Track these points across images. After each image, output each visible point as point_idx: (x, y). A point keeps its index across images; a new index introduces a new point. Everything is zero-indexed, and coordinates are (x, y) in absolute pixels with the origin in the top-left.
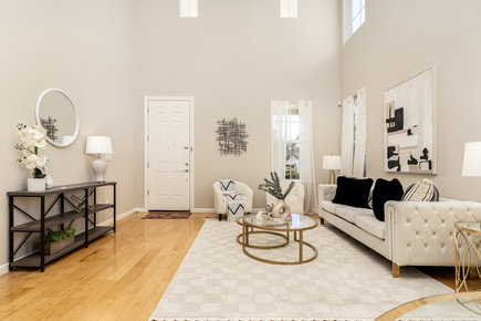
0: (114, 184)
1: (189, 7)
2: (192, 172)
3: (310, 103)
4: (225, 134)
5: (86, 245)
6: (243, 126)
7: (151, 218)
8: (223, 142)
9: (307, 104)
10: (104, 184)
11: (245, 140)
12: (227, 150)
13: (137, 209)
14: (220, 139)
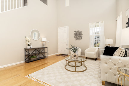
0: (47, 48)
1: (67, 4)
2: (68, 45)
3: (104, 22)
4: (76, 35)
5: (39, 60)
6: (81, 32)
7: (60, 56)
8: (76, 37)
9: (102, 22)
10: (45, 47)
11: (82, 36)
12: (77, 39)
13: (57, 54)
14: (75, 36)
